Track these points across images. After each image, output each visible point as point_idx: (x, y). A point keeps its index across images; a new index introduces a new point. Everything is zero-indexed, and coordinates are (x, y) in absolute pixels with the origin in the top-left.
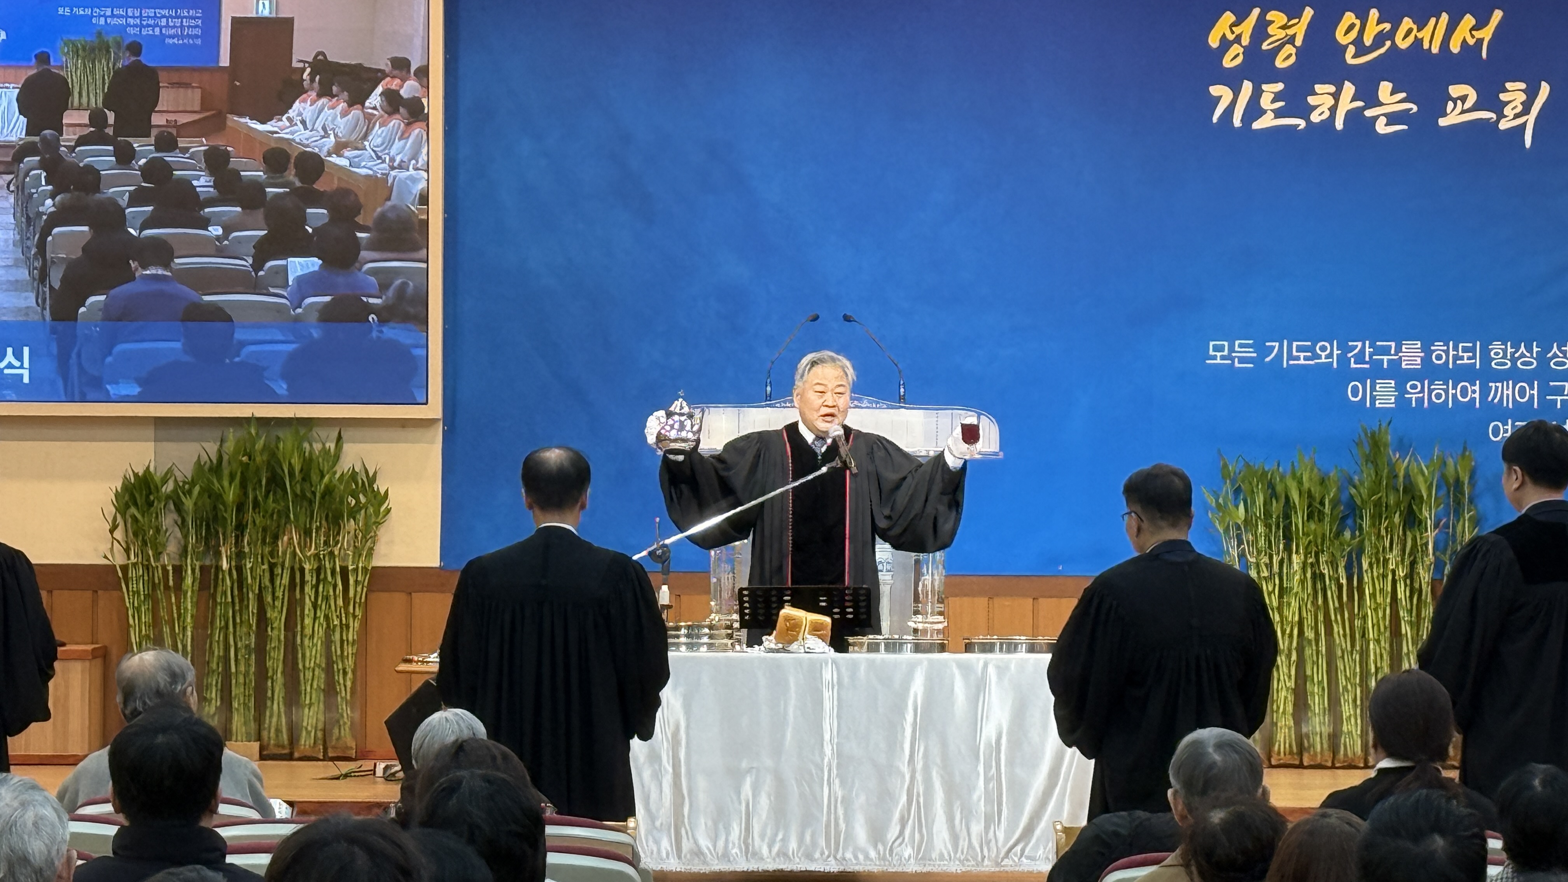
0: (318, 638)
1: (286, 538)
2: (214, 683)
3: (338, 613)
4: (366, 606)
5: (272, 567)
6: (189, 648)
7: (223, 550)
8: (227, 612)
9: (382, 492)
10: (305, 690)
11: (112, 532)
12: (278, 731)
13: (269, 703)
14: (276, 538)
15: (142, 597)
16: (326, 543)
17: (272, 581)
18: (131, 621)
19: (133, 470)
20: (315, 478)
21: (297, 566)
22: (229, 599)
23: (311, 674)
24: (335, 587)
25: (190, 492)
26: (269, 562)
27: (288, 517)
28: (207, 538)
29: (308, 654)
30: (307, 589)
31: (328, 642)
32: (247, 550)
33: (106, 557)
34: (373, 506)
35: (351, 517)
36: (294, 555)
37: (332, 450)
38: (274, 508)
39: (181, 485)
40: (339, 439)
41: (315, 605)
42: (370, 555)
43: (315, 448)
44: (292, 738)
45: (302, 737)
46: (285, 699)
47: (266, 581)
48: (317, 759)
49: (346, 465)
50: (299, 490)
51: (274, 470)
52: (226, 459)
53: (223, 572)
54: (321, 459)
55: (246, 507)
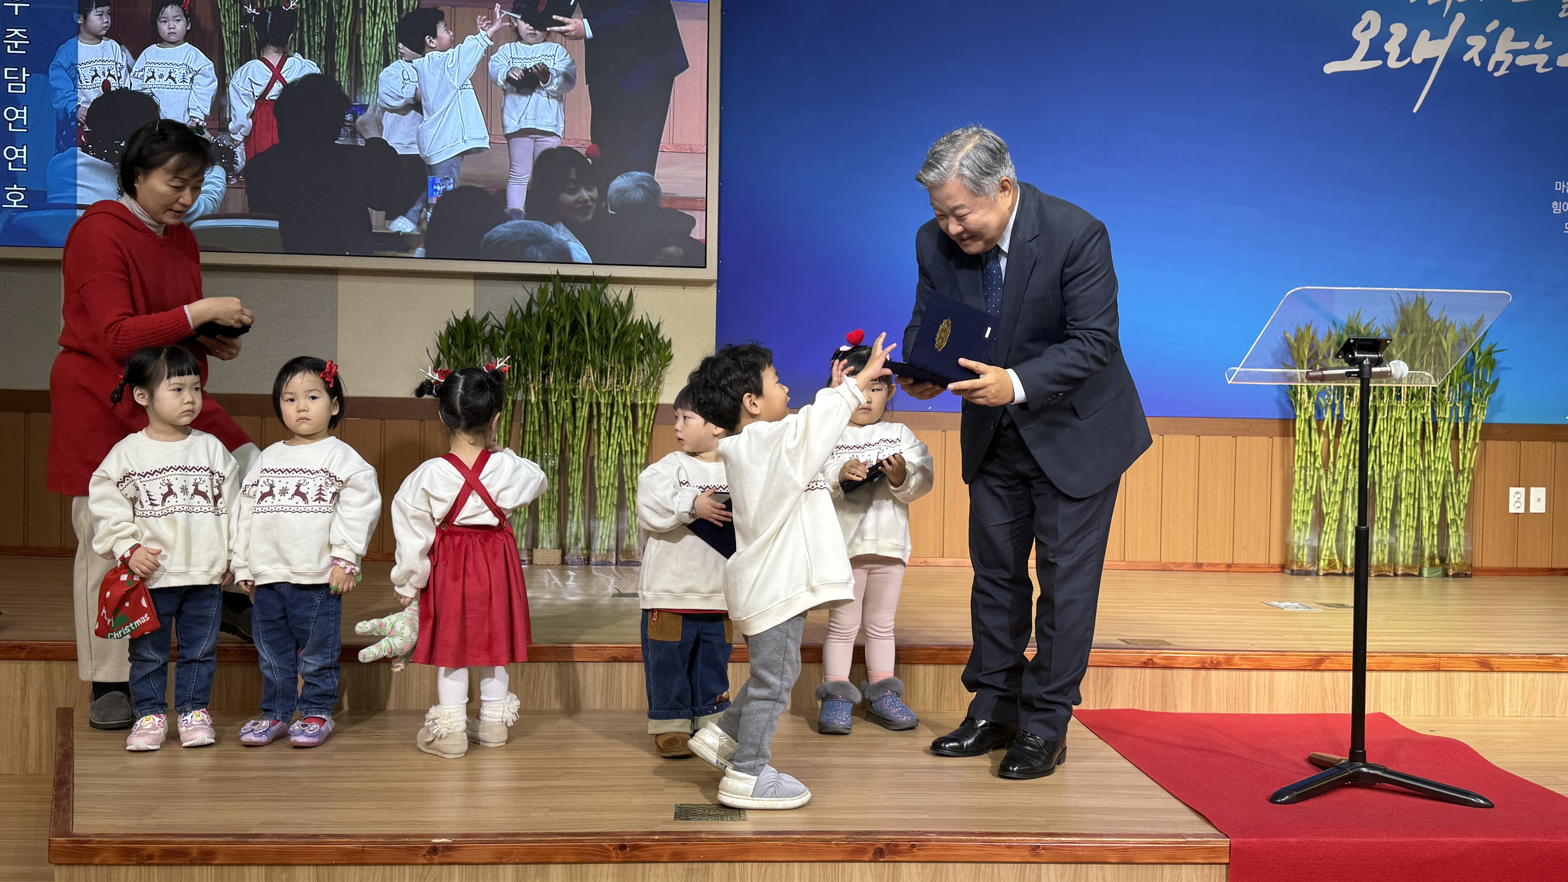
0: (612, 462)
1: (585, 378)
3: (629, 441)
4: (650, 436)
5: (574, 402)
7: (531, 386)
9: (666, 340)
10: (601, 505)
12: (577, 539)
13: (570, 516)
14: (578, 376)
16: (618, 382)
19: (455, 318)
20: (610, 325)
21: (594, 401)
22: (537, 428)
23: (606, 492)
24: (626, 419)
25: (503, 337)
26: (572, 398)
27: (586, 358)
28: (518, 378)
29: (603, 475)
30: (603, 420)
31: (620, 466)
34: (658, 352)
35: (641, 360)
36: (591, 392)
37: (624, 303)
38: (576, 351)
39: (496, 330)
40: (631, 294)
41: (609, 434)
42: (655, 394)
43: (611, 301)
44: (589, 546)
45: (597, 545)
46: (583, 512)
47: (569, 413)
48: (610, 564)
49: (637, 315)
50: (596, 336)
51: (576, 319)
52: (535, 309)
53: (532, 405)
54: (616, 310)
55: (551, 350)
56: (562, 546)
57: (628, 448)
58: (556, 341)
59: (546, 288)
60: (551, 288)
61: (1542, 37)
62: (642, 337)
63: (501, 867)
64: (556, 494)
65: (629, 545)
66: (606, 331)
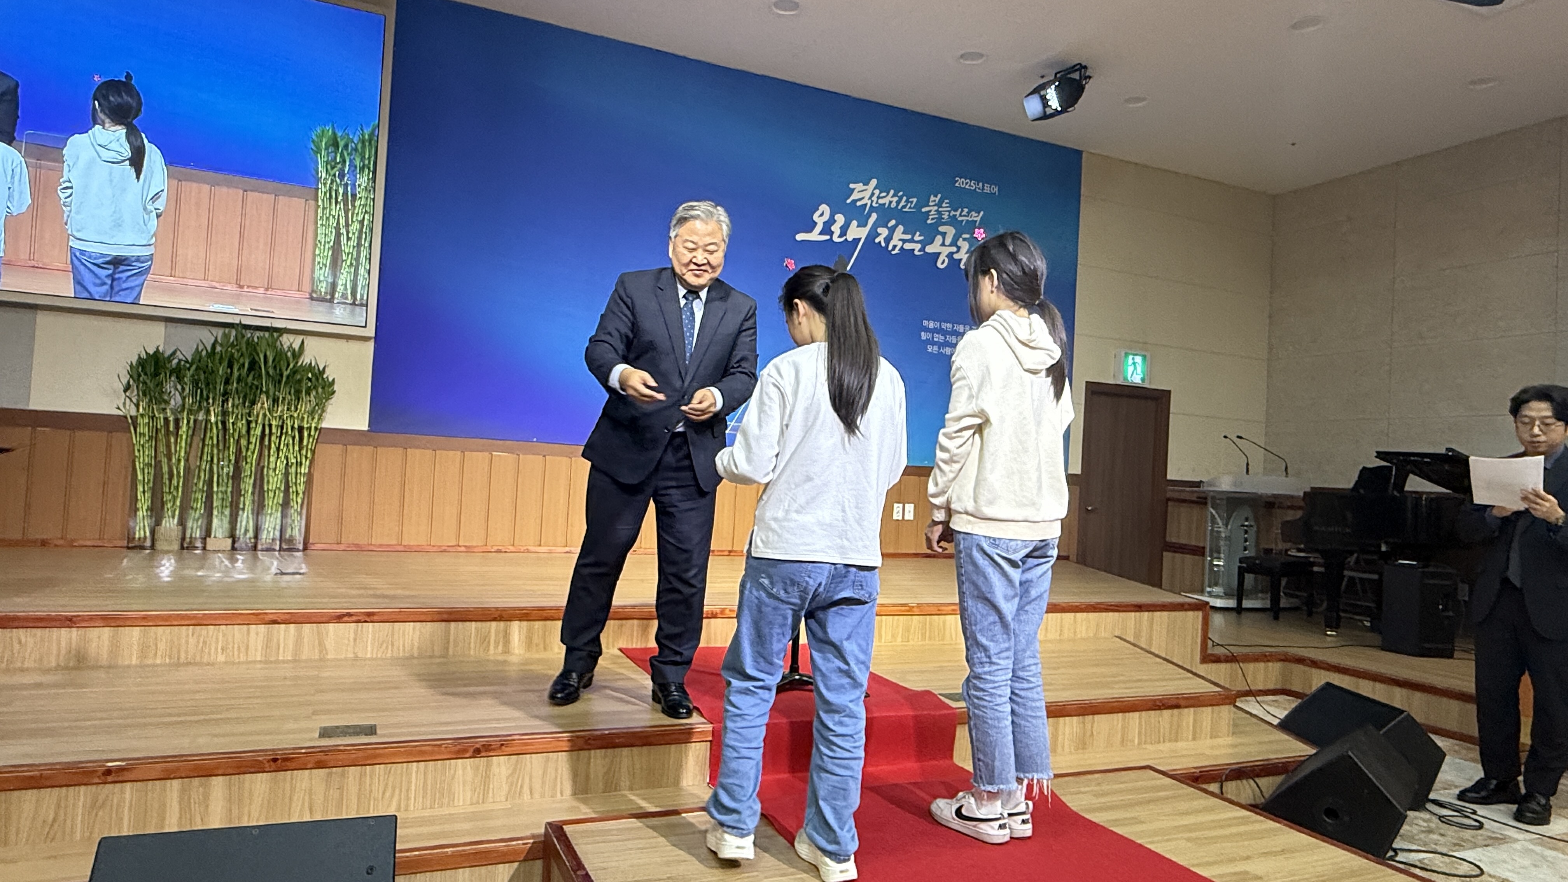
0: (279, 471)
1: (259, 405)
2: (200, 497)
3: (295, 455)
4: (313, 452)
5: (249, 423)
6: (182, 474)
7: (212, 409)
8: (212, 450)
9: (330, 379)
10: (268, 504)
11: (125, 391)
12: (246, 531)
13: (241, 512)
14: (253, 403)
15: (147, 438)
16: (288, 409)
17: (248, 431)
18: (137, 454)
19: (145, 351)
20: (283, 365)
21: (267, 423)
22: (215, 442)
23: (273, 493)
24: (294, 438)
25: (189, 369)
26: (247, 420)
27: (261, 390)
28: (200, 402)
29: (271, 481)
30: (273, 438)
31: (287, 474)
32: (230, 410)
33: (119, 408)
34: (323, 388)
35: (308, 393)
36: (265, 415)
37: (297, 349)
38: (253, 384)
39: (183, 363)
40: (303, 343)
41: (278, 449)
42: (319, 419)
43: (285, 347)
44: (256, 537)
45: (264, 535)
46: (253, 510)
47: (244, 431)
48: (274, 550)
49: (306, 359)
50: (271, 373)
51: (254, 358)
52: (218, 349)
53: (211, 424)
54: (289, 354)
55: (231, 381)
56: (233, 536)
57: (294, 461)
58: (236, 374)
59: (230, 333)
60: (234, 333)
61: (918, 233)
62: (310, 375)
63: (169, 781)
64: (229, 494)
65: (291, 536)
66: (280, 370)
